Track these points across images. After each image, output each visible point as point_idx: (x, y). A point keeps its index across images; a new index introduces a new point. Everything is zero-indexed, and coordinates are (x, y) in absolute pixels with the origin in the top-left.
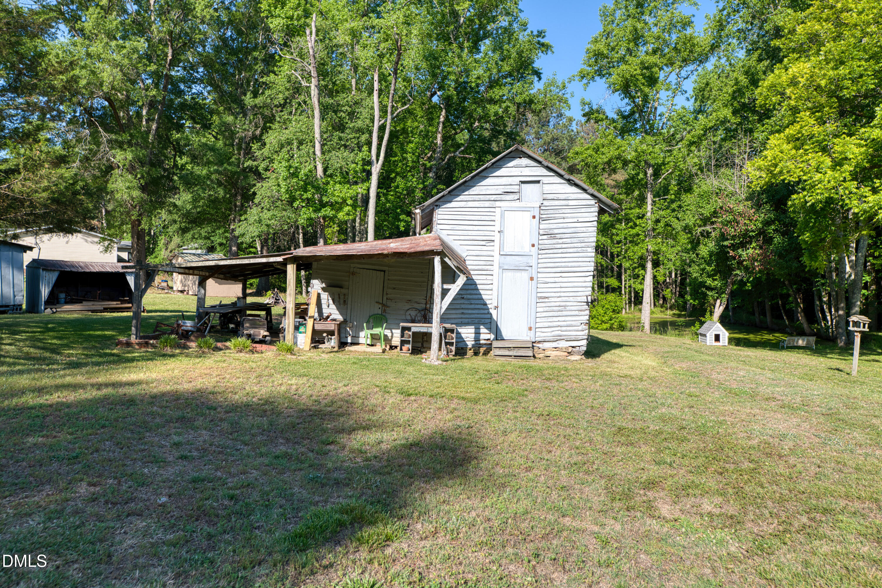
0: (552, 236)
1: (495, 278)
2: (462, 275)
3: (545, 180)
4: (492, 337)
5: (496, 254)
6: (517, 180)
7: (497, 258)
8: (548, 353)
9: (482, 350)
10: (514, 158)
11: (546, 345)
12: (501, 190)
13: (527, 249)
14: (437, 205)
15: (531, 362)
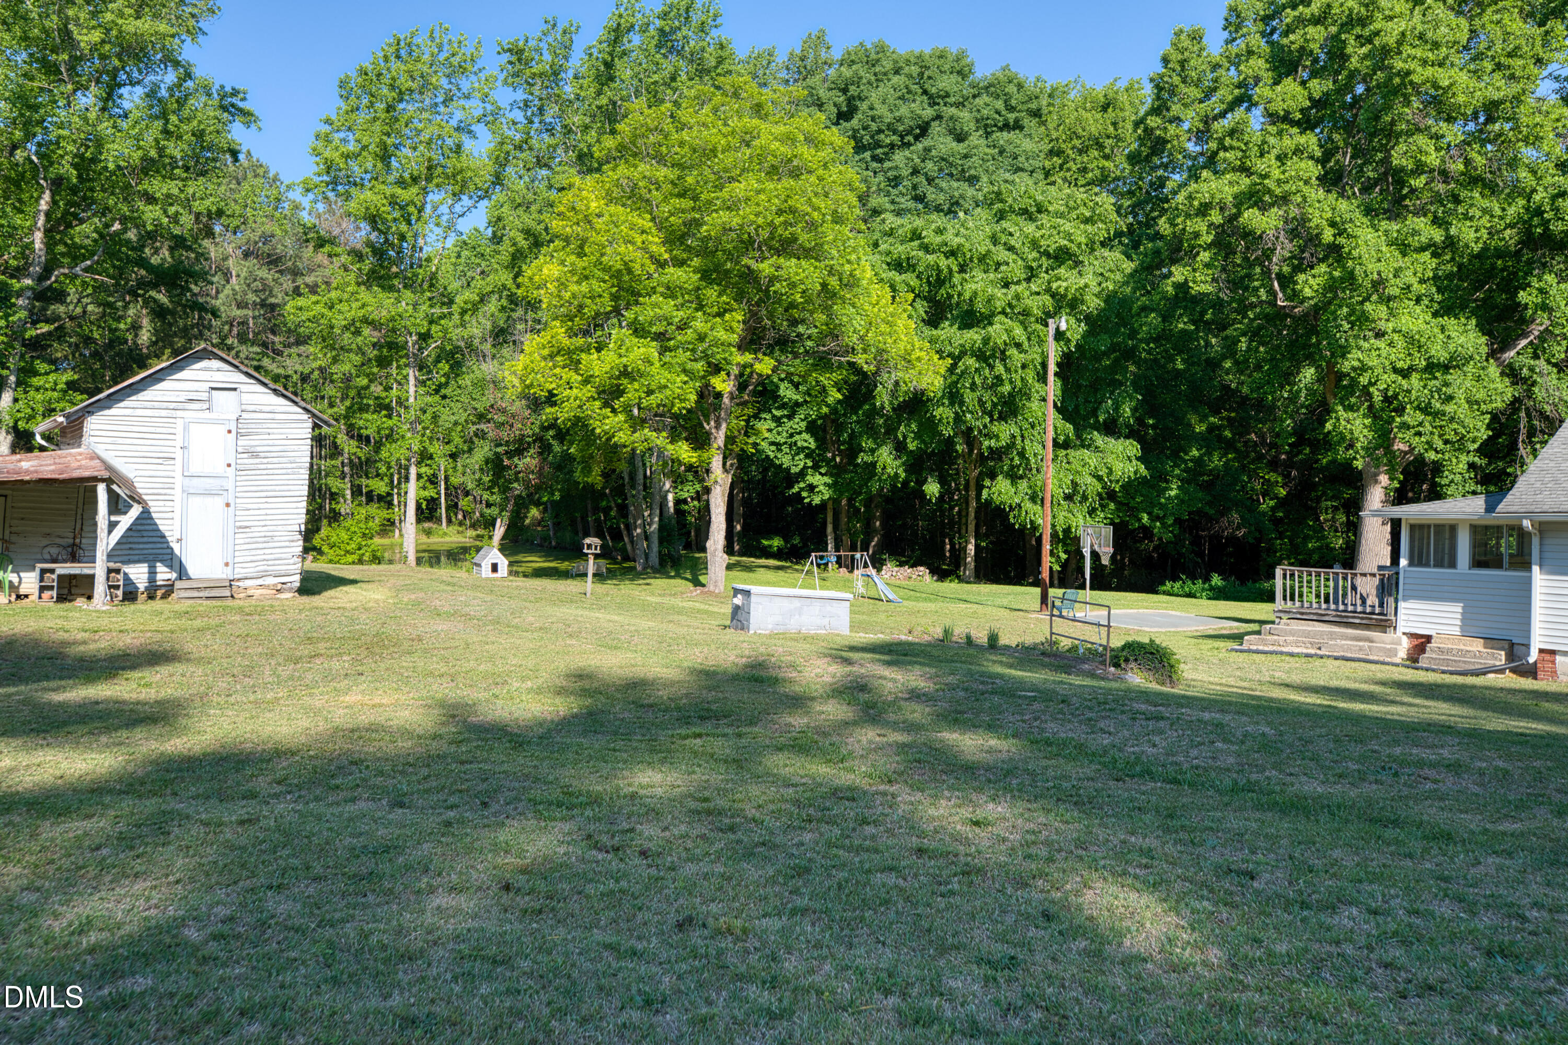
0: (254, 455)
1: (177, 505)
2: (136, 505)
3: (243, 388)
4: (174, 575)
5: (178, 474)
6: (206, 386)
7: (179, 480)
8: (250, 592)
9: (159, 593)
10: (201, 359)
11: (248, 583)
12: (183, 397)
13: (221, 469)
14: (89, 411)
15: (229, 602)
